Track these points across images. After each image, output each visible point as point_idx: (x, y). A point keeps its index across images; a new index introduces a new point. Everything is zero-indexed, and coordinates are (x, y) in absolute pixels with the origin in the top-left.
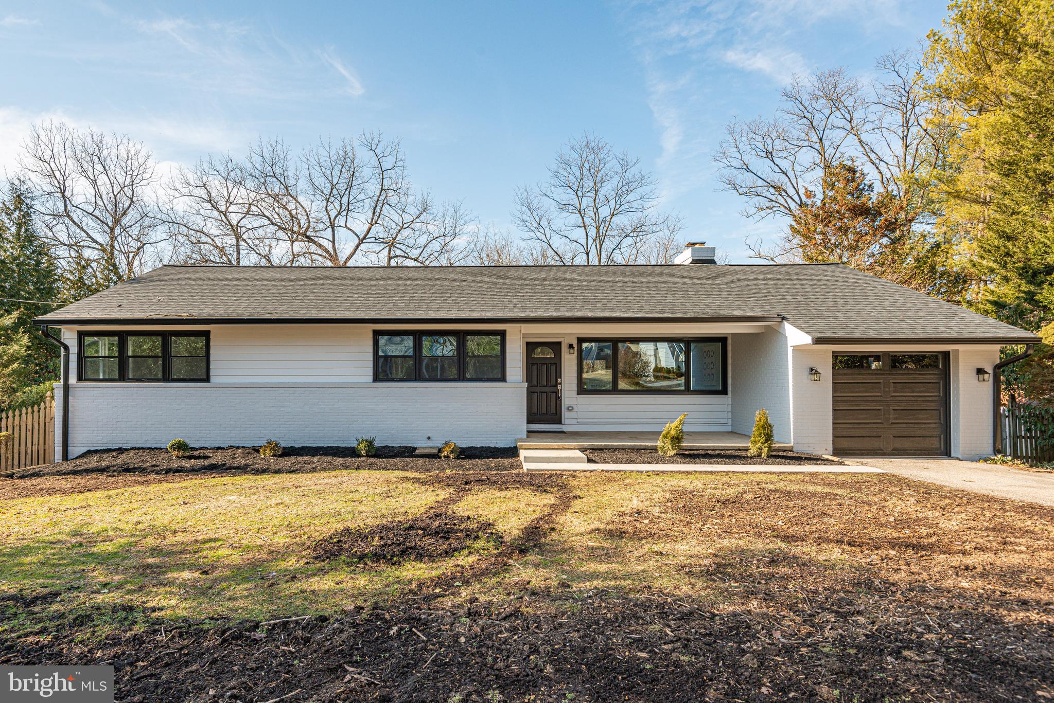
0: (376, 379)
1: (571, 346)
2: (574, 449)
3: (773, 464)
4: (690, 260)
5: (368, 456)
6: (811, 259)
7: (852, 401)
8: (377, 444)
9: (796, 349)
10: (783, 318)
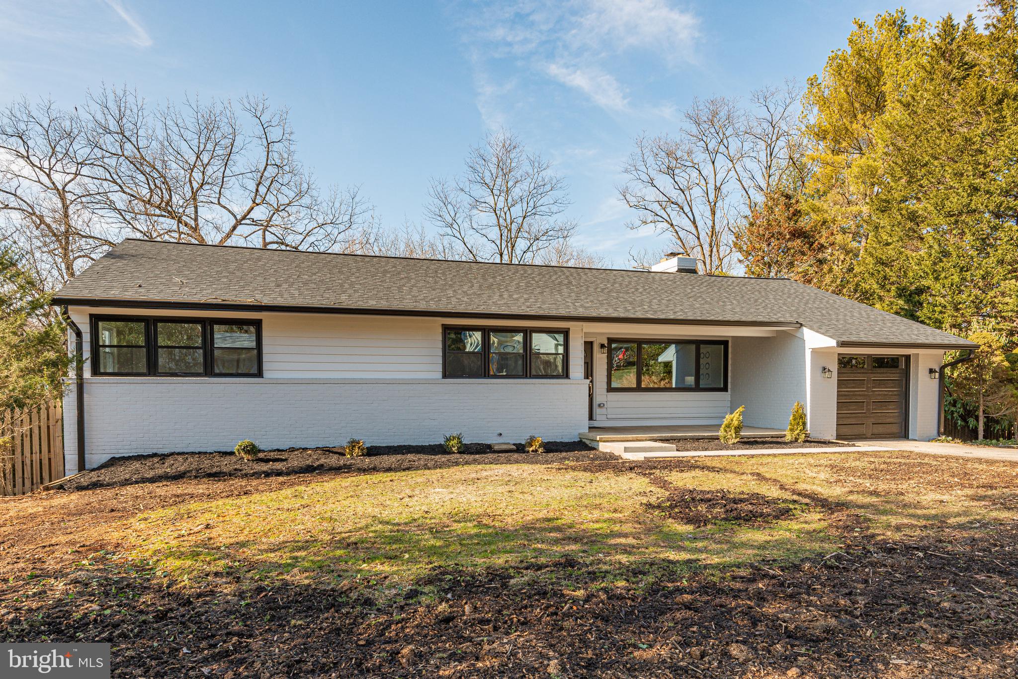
0: (445, 376)
1: (602, 346)
2: (646, 440)
3: (810, 447)
4: (676, 269)
5: (459, 453)
6: (753, 273)
7: (845, 395)
8: (466, 441)
9: (815, 351)
10: (801, 325)
